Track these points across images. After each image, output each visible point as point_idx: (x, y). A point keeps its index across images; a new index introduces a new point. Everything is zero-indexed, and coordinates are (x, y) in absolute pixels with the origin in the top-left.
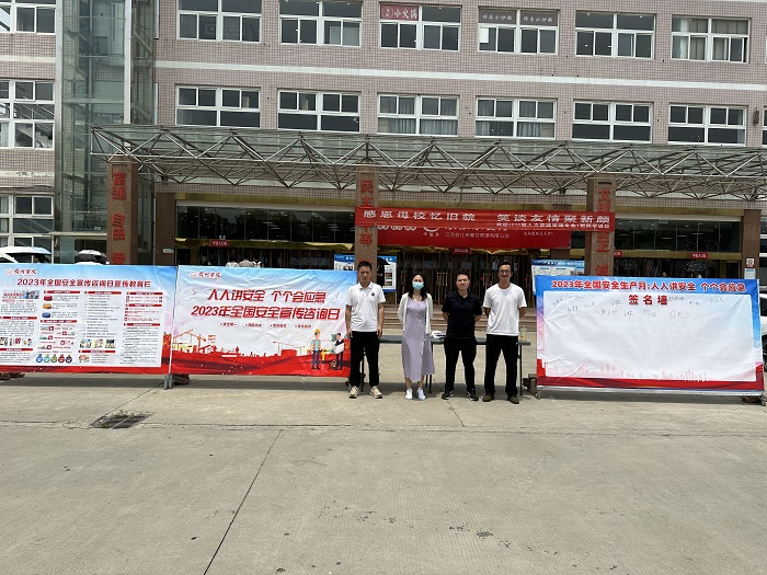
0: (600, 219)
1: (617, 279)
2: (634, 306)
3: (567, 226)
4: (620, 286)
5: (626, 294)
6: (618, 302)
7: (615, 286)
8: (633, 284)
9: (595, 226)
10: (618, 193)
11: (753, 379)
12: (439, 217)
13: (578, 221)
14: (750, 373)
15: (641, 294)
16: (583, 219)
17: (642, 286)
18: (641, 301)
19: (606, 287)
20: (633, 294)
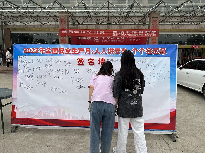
0: (153, 32)
1: (70, 46)
2: (81, 67)
3: (140, 35)
4: (71, 52)
5: (75, 58)
6: (69, 63)
7: (68, 52)
8: (81, 50)
9: (150, 35)
10: (160, 24)
11: (167, 121)
12: (91, 32)
13: (144, 33)
14: (166, 116)
15: (86, 58)
16: (146, 32)
17: (88, 52)
18: (86, 62)
19: (61, 52)
20: (80, 58)
